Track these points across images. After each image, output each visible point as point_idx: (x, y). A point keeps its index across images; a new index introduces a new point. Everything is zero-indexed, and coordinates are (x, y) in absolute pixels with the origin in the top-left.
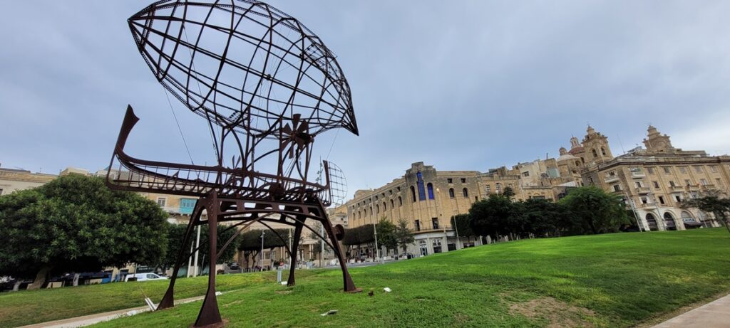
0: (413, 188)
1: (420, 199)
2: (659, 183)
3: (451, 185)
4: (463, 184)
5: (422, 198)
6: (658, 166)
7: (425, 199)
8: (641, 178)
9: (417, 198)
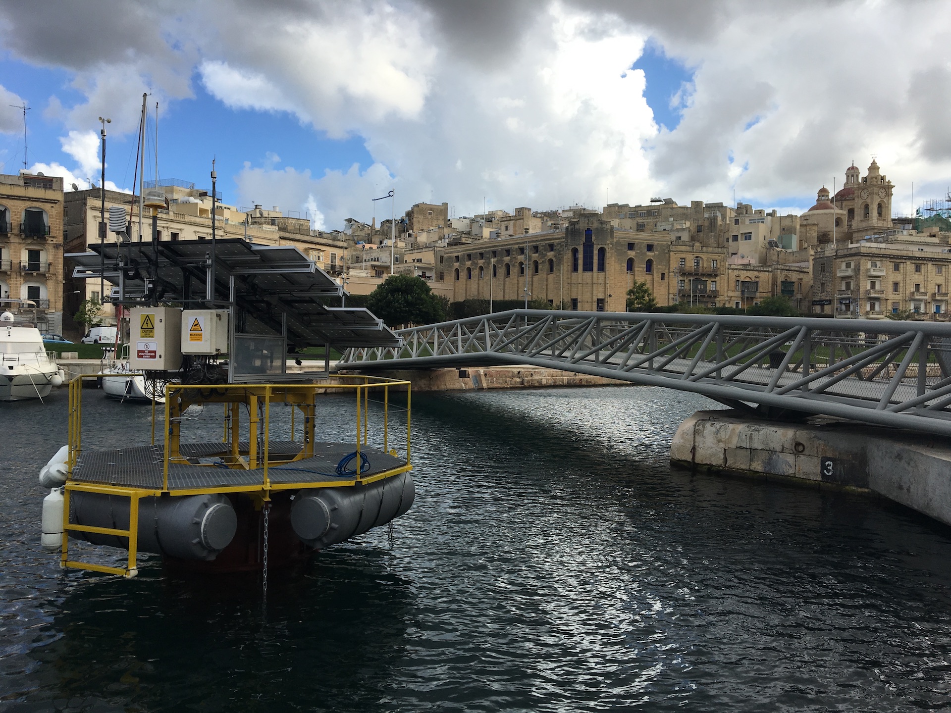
0: (575, 251)
1: (585, 270)
2: (901, 285)
4: (649, 253)
5: (588, 267)
6: (908, 262)
7: (591, 270)
8: (879, 277)
9: (580, 267)
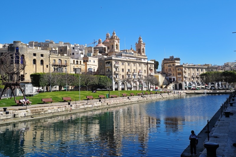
1: (16, 63)
2: (124, 70)
3: (35, 57)
4: (42, 57)
6: (126, 62)
7: (19, 63)
8: (118, 67)
